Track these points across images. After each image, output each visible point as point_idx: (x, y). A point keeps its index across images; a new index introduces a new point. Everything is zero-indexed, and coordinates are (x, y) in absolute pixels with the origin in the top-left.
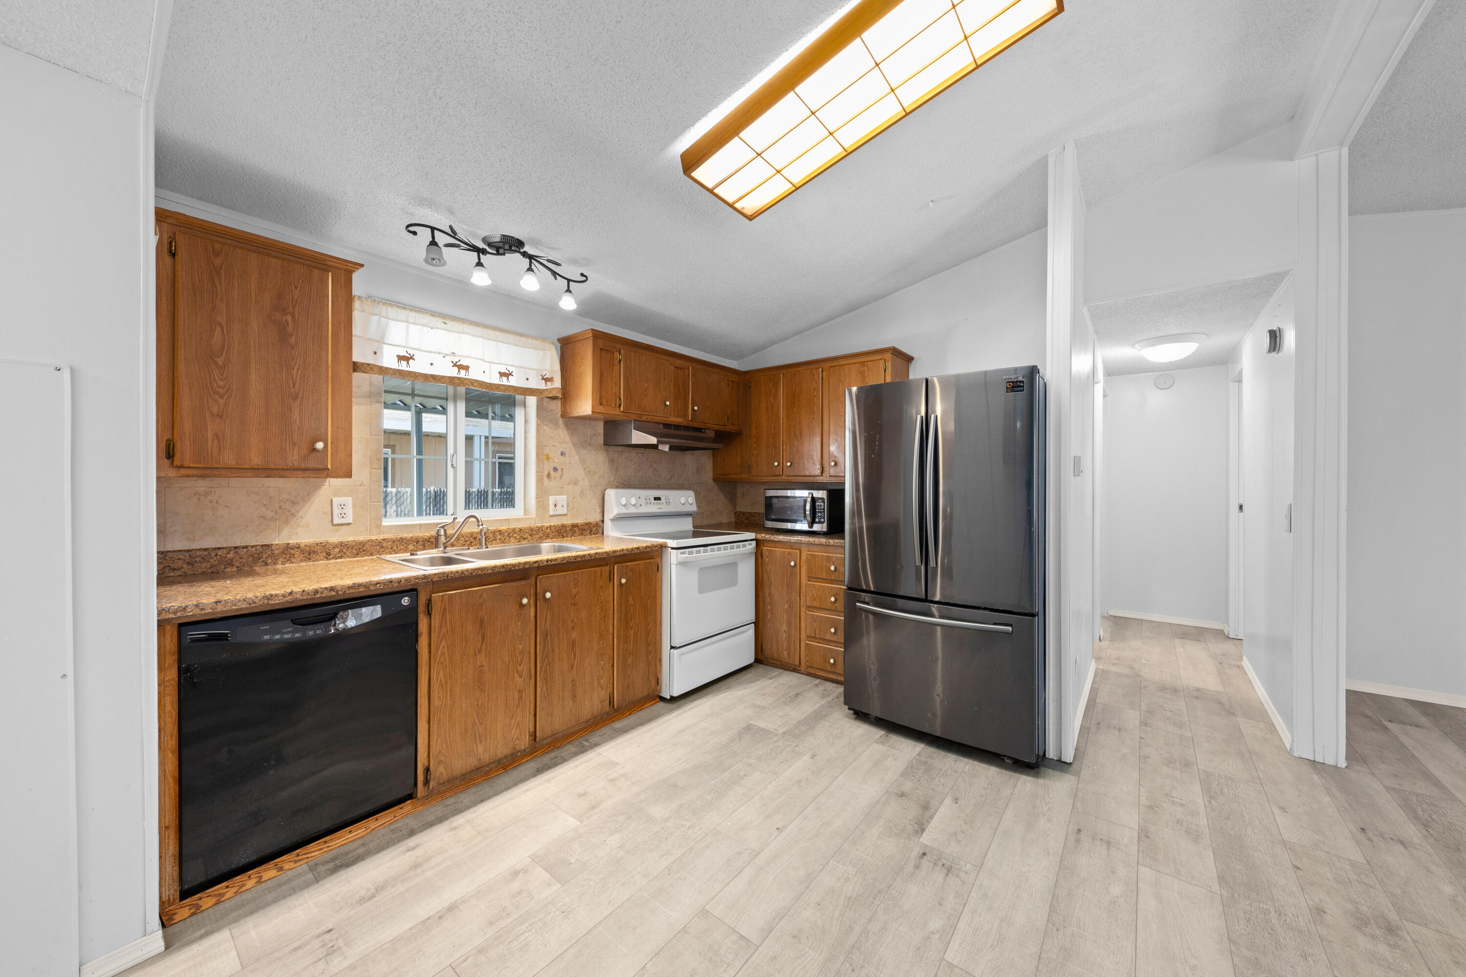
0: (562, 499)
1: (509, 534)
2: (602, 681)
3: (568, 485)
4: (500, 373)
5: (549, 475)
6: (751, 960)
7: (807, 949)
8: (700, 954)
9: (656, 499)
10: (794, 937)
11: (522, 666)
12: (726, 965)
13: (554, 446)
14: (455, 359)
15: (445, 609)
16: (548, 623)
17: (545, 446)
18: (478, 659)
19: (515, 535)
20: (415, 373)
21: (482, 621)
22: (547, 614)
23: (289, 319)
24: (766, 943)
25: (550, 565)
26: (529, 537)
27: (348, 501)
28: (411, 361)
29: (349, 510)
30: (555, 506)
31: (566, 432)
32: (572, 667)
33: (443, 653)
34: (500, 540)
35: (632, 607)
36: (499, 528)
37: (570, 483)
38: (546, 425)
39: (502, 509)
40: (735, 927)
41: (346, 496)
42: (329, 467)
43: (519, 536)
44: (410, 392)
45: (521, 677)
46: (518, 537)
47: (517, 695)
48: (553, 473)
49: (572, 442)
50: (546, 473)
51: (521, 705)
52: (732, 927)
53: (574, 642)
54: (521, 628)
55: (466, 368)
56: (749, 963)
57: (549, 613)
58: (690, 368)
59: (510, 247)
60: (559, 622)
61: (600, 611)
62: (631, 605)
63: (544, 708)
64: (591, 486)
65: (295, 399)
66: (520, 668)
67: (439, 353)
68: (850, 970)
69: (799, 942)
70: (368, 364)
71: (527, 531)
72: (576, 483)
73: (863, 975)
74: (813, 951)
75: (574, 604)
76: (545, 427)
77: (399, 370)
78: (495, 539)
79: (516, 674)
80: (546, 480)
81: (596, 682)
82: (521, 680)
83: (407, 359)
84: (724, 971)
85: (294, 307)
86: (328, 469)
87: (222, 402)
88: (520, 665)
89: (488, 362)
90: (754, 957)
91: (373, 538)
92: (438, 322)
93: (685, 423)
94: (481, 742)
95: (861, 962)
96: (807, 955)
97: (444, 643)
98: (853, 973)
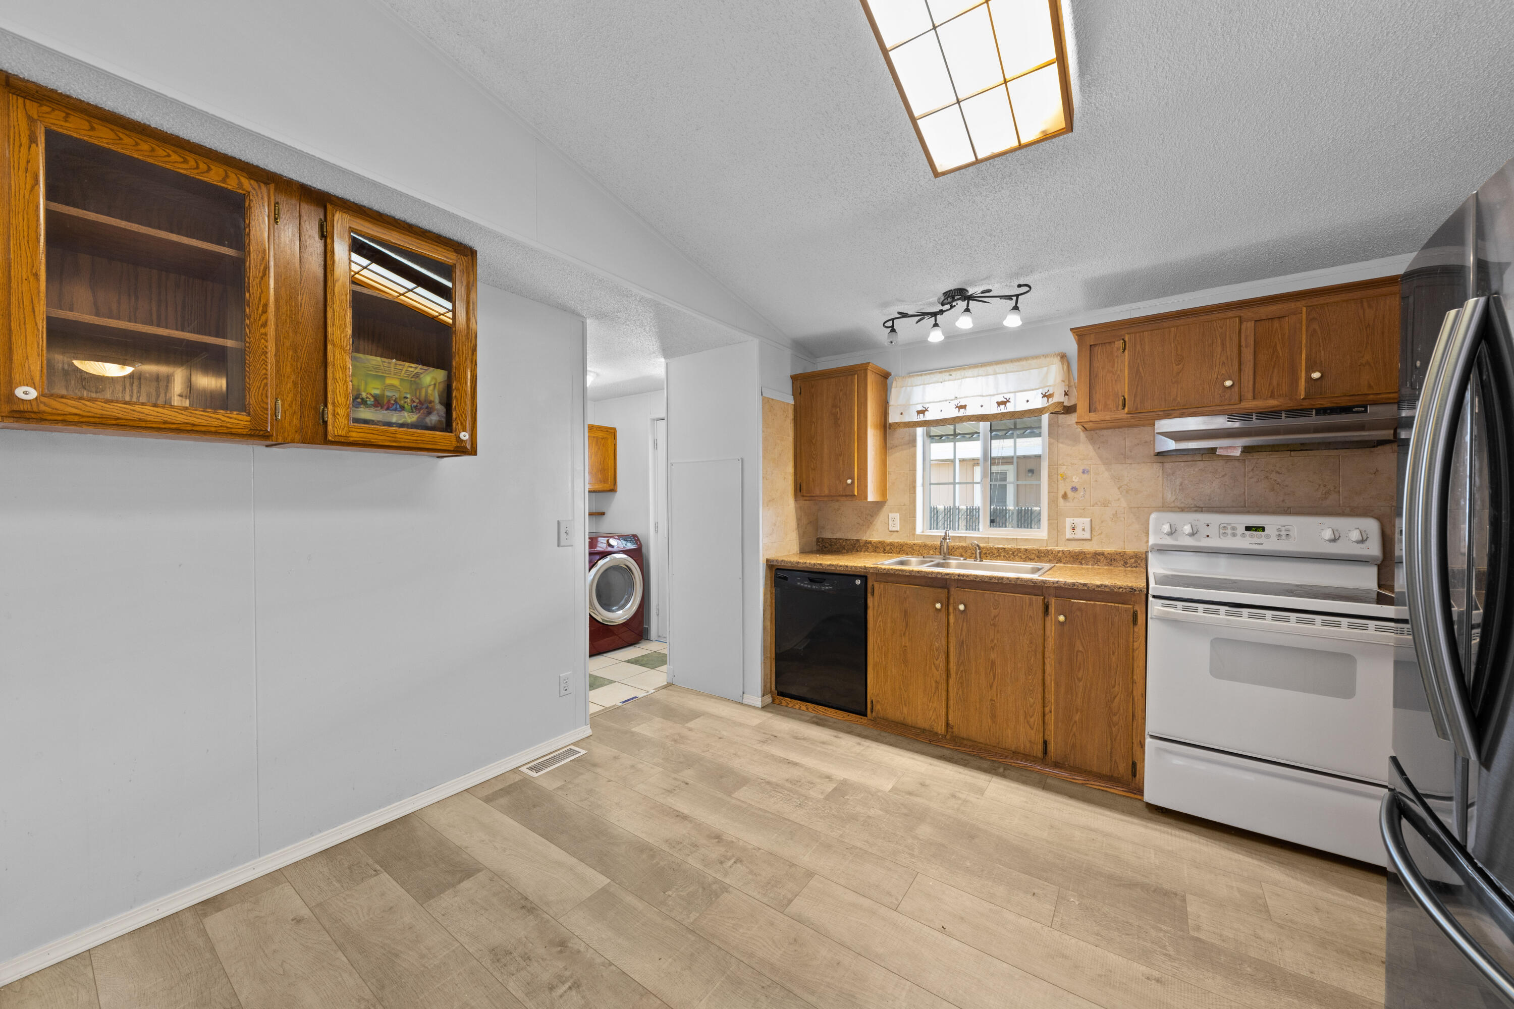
0: (1083, 522)
1: (1013, 553)
2: (1032, 720)
3: (1093, 506)
4: (997, 402)
5: (1065, 496)
6: (769, 908)
7: (783, 950)
8: (773, 876)
9: (1248, 529)
10: (795, 940)
11: (939, 660)
12: (764, 892)
13: (1072, 464)
14: (956, 402)
15: (881, 595)
16: (964, 633)
17: (1061, 465)
18: (903, 640)
19: (1020, 555)
20: (928, 421)
21: (906, 612)
22: (962, 626)
23: (838, 410)
24: (786, 918)
25: (961, 580)
26: (1036, 558)
27: (897, 516)
28: (926, 413)
29: (898, 522)
30: (1073, 529)
31: (1090, 447)
32: (991, 686)
33: (880, 626)
34: (1004, 557)
35: (1080, 654)
36: (1006, 547)
37: (1096, 504)
38: (1062, 443)
39: (1018, 529)
40: (800, 896)
41: (896, 513)
42: (856, 494)
43: (1025, 556)
44: (953, 433)
45: (938, 670)
46: (1023, 557)
47: (934, 684)
48: (1070, 494)
49: (1101, 458)
50: (1061, 493)
51: (937, 694)
52: (800, 894)
53: (993, 663)
54: (938, 628)
55: (964, 407)
56: (766, 907)
57: (965, 624)
58: (1304, 309)
59: (953, 298)
60: (976, 636)
61: (1028, 642)
62: (1078, 651)
63: (959, 709)
64: (1131, 508)
65: (840, 455)
66: (937, 662)
67: (946, 401)
68: (763, 985)
69: (790, 944)
70: (897, 423)
71: (1034, 552)
72: (1105, 504)
73: (759, 995)
74: (782, 954)
75: (994, 625)
76: (1060, 445)
77: (917, 422)
78: (1000, 556)
79: (933, 666)
80: (1061, 501)
81: (1022, 718)
82: (937, 673)
83: (922, 412)
84: (759, 892)
85: (840, 402)
86: (855, 495)
87: (815, 462)
88: (937, 660)
89: (987, 396)
90: (773, 911)
91: (909, 542)
92: (946, 376)
93: (1291, 405)
94: (906, 705)
95: (772, 996)
96: (777, 949)
97: (880, 619)
98: (760, 987)
